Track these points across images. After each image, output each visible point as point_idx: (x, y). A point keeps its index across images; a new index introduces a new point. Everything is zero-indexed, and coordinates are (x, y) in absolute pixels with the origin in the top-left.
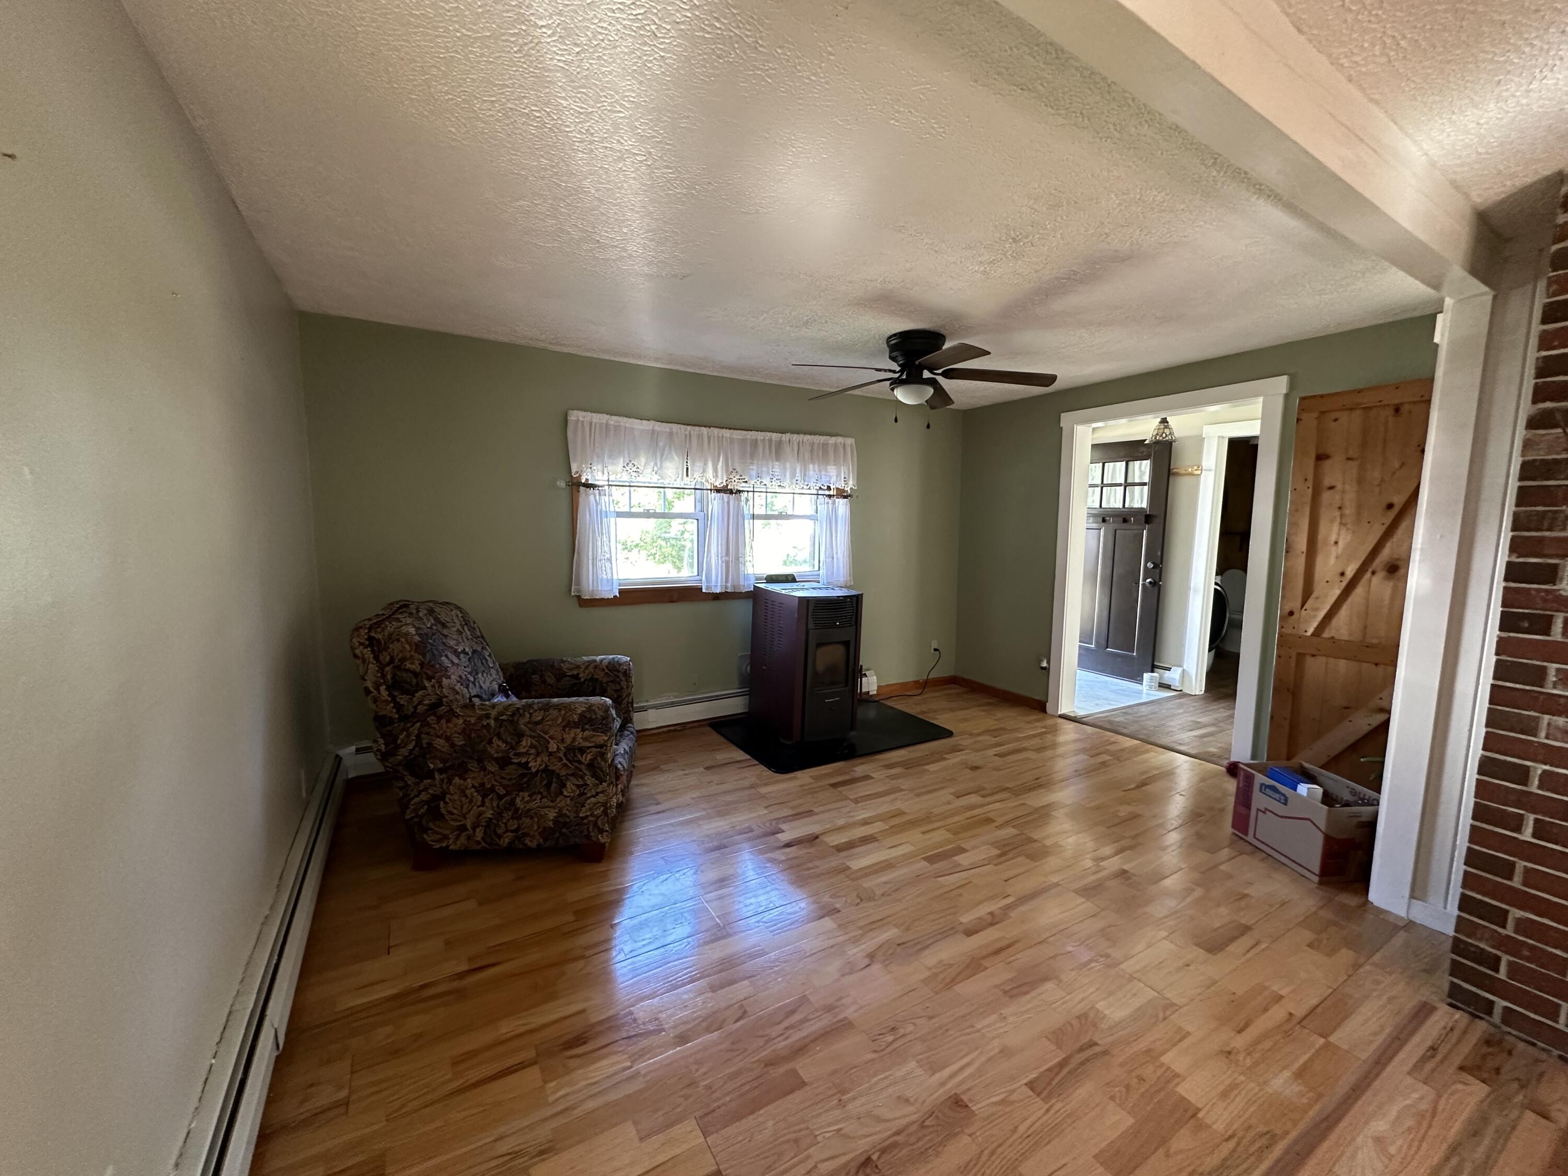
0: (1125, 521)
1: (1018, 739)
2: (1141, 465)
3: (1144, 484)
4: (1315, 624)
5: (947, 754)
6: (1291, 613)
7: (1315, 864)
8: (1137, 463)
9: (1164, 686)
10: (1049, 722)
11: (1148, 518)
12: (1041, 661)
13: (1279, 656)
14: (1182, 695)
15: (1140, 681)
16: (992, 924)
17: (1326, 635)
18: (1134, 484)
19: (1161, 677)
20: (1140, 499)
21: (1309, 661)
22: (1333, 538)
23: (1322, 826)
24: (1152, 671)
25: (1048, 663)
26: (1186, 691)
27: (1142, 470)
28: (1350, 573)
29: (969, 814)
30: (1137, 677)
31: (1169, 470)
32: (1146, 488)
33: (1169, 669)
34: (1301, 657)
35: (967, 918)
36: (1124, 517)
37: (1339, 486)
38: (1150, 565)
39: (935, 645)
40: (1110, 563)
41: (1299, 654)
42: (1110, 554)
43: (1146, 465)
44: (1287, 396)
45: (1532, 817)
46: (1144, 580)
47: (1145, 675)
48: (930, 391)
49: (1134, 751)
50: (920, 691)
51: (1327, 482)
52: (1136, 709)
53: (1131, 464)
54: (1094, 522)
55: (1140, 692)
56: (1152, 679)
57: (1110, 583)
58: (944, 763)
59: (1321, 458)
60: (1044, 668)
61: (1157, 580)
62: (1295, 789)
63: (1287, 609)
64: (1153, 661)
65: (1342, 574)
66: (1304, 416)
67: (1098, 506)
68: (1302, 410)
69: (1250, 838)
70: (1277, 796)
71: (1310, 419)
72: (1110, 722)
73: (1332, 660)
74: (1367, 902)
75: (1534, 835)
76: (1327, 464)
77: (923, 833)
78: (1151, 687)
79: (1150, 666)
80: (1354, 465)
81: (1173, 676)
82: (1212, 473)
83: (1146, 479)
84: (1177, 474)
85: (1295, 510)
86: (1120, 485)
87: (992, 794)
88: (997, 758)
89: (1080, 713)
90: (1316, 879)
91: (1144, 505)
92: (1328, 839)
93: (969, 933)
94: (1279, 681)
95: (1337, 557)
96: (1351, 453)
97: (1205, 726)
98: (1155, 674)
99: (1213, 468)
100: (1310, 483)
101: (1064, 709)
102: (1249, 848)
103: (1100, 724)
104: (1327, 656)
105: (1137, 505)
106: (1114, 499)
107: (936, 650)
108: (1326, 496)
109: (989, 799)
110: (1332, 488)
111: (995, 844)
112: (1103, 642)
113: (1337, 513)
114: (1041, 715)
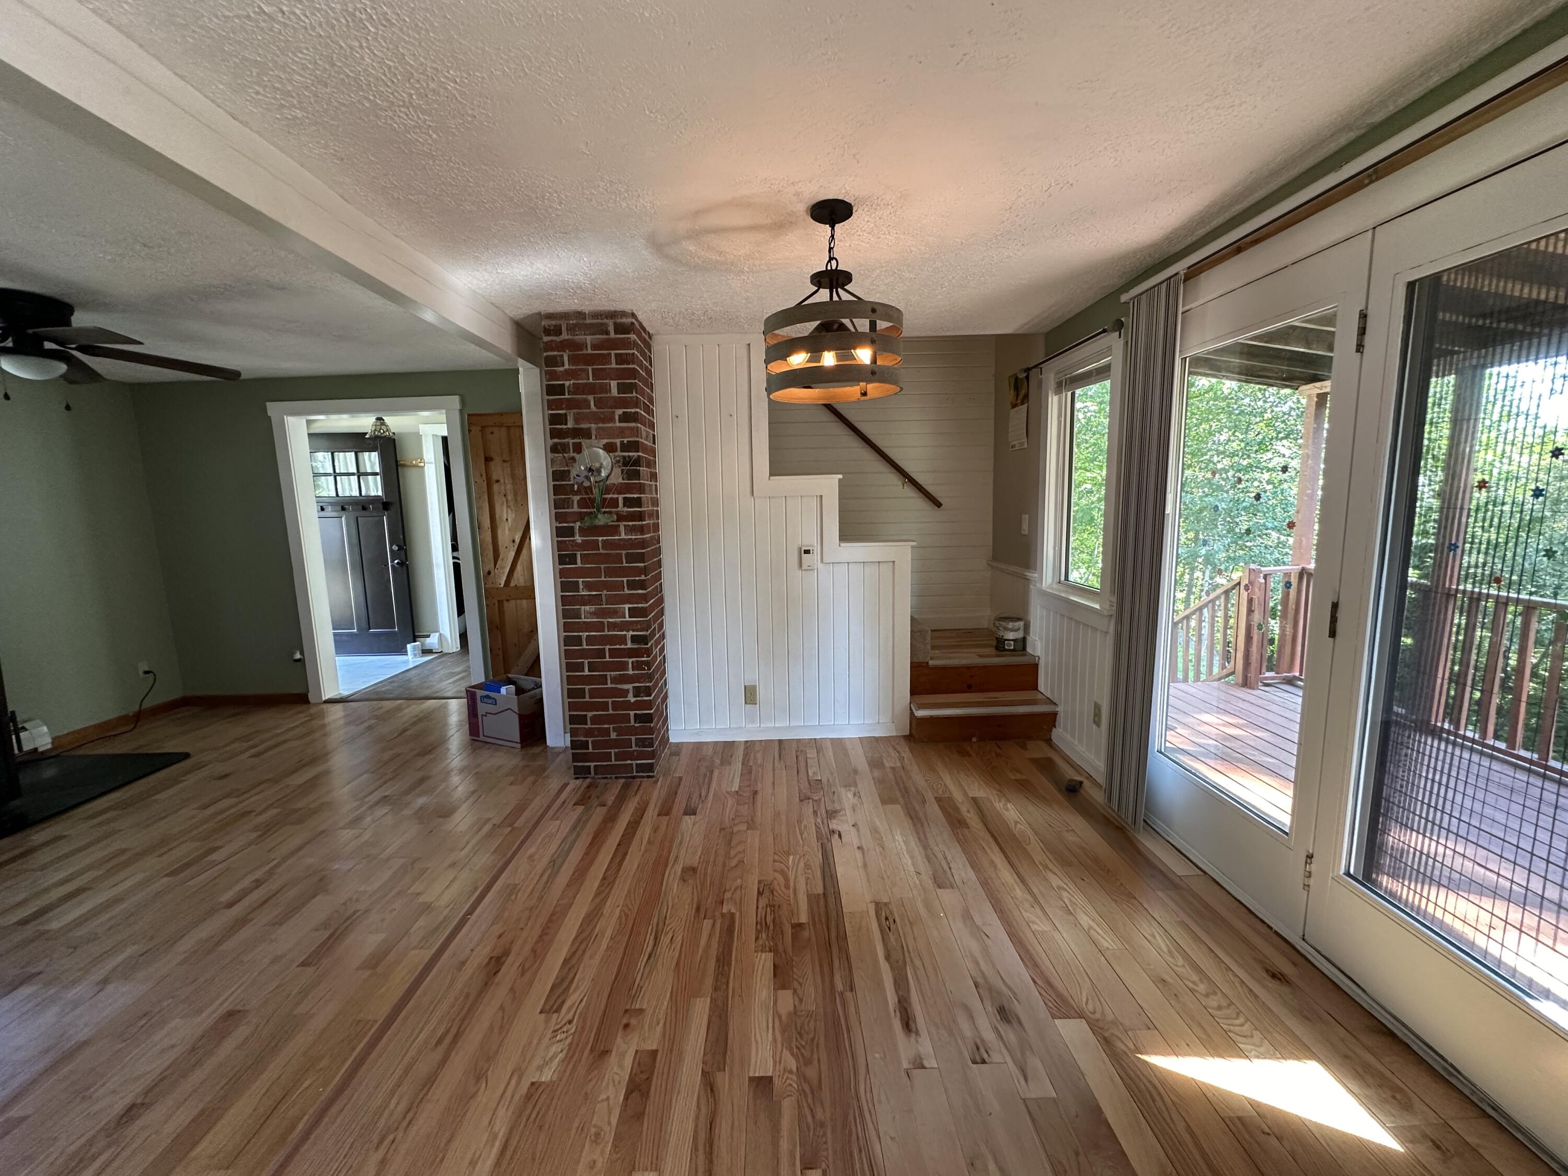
0: (364, 508)
1: (278, 735)
2: (370, 456)
3: (376, 474)
4: (505, 578)
5: (184, 776)
6: (489, 573)
7: (516, 736)
8: (366, 454)
9: (426, 652)
10: (313, 710)
11: (386, 506)
12: (293, 653)
13: (487, 605)
14: (442, 654)
15: (405, 653)
16: (257, 887)
17: (512, 584)
18: (367, 474)
19: (423, 644)
20: (374, 488)
21: (506, 604)
22: (505, 517)
23: (516, 710)
24: (415, 641)
25: (302, 653)
26: (445, 651)
27: (371, 461)
28: (517, 541)
29: (219, 818)
30: (402, 651)
31: (396, 461)
32: (378, 477)
33: (428, 636)
34: (500, 602)
35: (226, 897)
36: (362, 505)
37: (502, 481)
38: (395, 548)
39: (144, 667)
40: (357, 549)
41: (499, 601)
42: (355, 541)
43: (375, 455)
44: (461, 411)
45: (586, 661)
46: (392, 561)
47: (409, 646)
48: (63, 368)
49: (398, 709)
50: (132, 726)
51: (494, 477)
52: (400, 677)
53: (360, 454)
54: (332, 511)
55: (407, 662)
56: (414, 647)
57: (361, 567)
58: (181, 785)
59: (488, 459)
60: (299, 660)
61: (404, 560)
62: (499, 692)
63: (487, 570)
64: (414, 632)
65: (514, 541)
66: (473, 428)
67: (334, 495)
68: (470, 424)
69: (481, 738)
70: (490, 701)
71: (476, 429)
72: (377, 693)
73: (518, 601)
74: (547, 746)
75: (589, 671)
76: (492, 464)
77: (160, 856)
78: (415, 655)
79: (412, 637)
80: (508, 464)
81: (432, 641)
82: (433, 466)
83: (378, 470)
84: (404, 466)
85: (479, 498)
86: (353, 474)
87: (249, 791)
88: (252, 759)
89: (345, 693)
90: (519, 746)
91: (380, 493)
92: (521, 717)
93: (230, 905)
94: (490, 622)
95: (509, 529)
96: (505, 457)
97: (459, 673)
98: (417, 643)
99: (433, 461)
100: (484, 477)
101: (328, 694)
102: (481, 744)
103: (366, 697)
104: (515, 599)
105: (373, 493)
106: (349, 488)
107: (146, 672)
108: (495, 487)
109: (241, 798)
110: (498, 481)
111: (255, 829)
112: (364, 624)
113: (504, 499)
114: (304, 707)
